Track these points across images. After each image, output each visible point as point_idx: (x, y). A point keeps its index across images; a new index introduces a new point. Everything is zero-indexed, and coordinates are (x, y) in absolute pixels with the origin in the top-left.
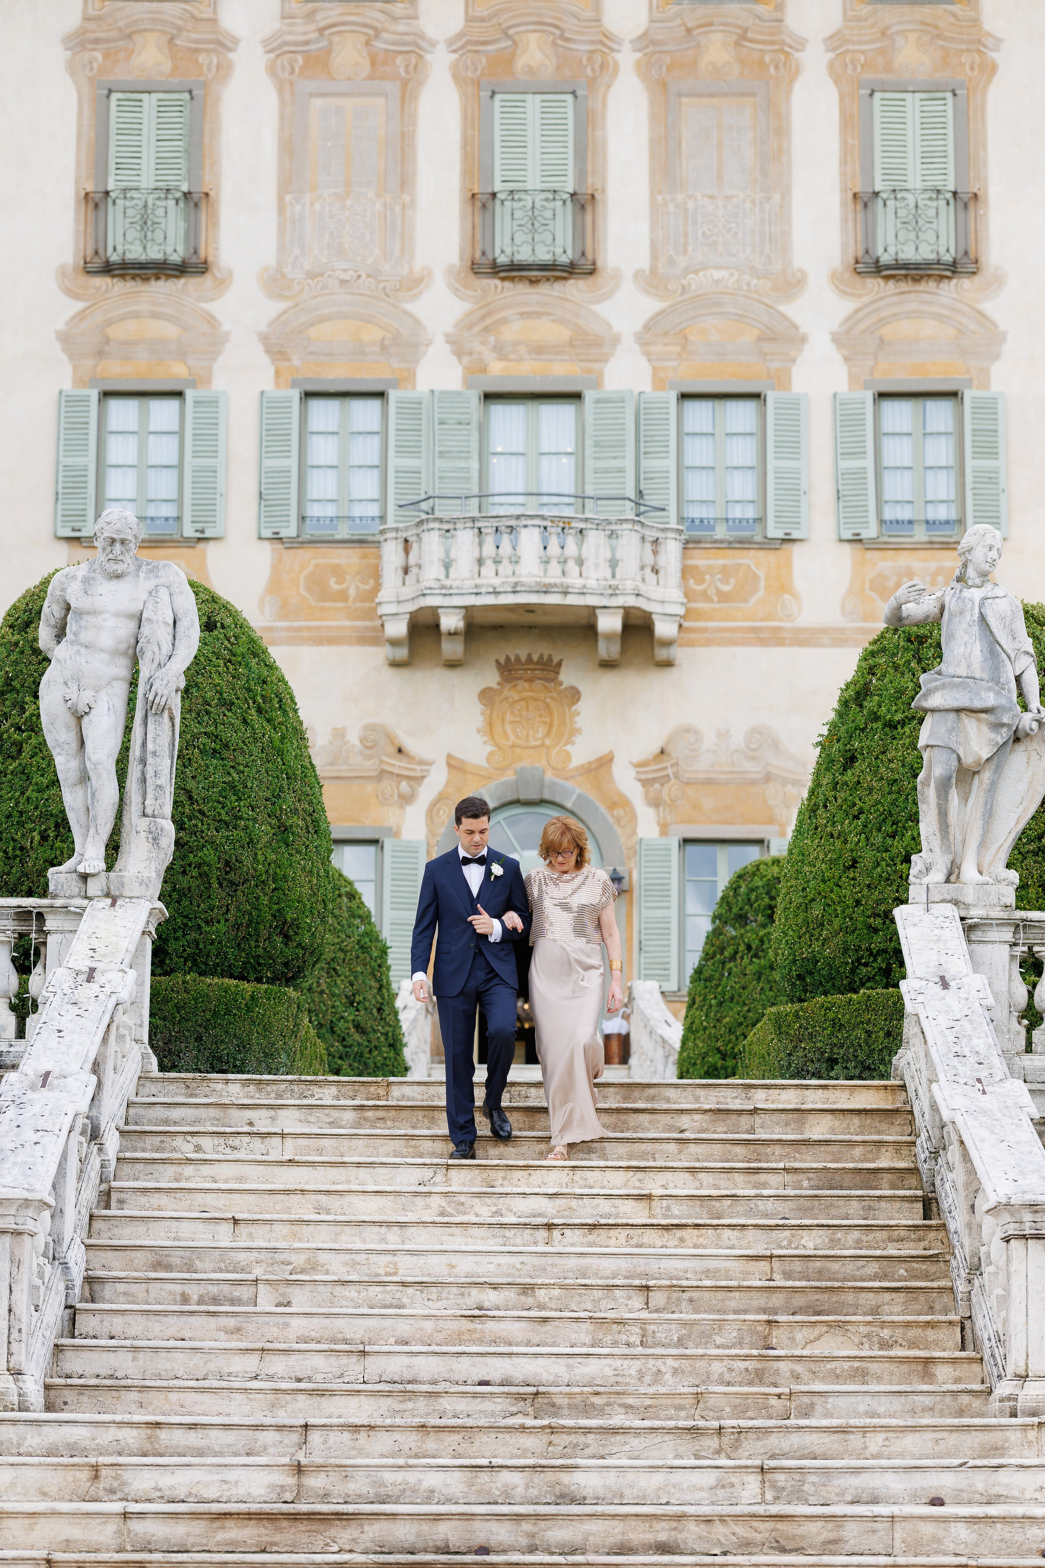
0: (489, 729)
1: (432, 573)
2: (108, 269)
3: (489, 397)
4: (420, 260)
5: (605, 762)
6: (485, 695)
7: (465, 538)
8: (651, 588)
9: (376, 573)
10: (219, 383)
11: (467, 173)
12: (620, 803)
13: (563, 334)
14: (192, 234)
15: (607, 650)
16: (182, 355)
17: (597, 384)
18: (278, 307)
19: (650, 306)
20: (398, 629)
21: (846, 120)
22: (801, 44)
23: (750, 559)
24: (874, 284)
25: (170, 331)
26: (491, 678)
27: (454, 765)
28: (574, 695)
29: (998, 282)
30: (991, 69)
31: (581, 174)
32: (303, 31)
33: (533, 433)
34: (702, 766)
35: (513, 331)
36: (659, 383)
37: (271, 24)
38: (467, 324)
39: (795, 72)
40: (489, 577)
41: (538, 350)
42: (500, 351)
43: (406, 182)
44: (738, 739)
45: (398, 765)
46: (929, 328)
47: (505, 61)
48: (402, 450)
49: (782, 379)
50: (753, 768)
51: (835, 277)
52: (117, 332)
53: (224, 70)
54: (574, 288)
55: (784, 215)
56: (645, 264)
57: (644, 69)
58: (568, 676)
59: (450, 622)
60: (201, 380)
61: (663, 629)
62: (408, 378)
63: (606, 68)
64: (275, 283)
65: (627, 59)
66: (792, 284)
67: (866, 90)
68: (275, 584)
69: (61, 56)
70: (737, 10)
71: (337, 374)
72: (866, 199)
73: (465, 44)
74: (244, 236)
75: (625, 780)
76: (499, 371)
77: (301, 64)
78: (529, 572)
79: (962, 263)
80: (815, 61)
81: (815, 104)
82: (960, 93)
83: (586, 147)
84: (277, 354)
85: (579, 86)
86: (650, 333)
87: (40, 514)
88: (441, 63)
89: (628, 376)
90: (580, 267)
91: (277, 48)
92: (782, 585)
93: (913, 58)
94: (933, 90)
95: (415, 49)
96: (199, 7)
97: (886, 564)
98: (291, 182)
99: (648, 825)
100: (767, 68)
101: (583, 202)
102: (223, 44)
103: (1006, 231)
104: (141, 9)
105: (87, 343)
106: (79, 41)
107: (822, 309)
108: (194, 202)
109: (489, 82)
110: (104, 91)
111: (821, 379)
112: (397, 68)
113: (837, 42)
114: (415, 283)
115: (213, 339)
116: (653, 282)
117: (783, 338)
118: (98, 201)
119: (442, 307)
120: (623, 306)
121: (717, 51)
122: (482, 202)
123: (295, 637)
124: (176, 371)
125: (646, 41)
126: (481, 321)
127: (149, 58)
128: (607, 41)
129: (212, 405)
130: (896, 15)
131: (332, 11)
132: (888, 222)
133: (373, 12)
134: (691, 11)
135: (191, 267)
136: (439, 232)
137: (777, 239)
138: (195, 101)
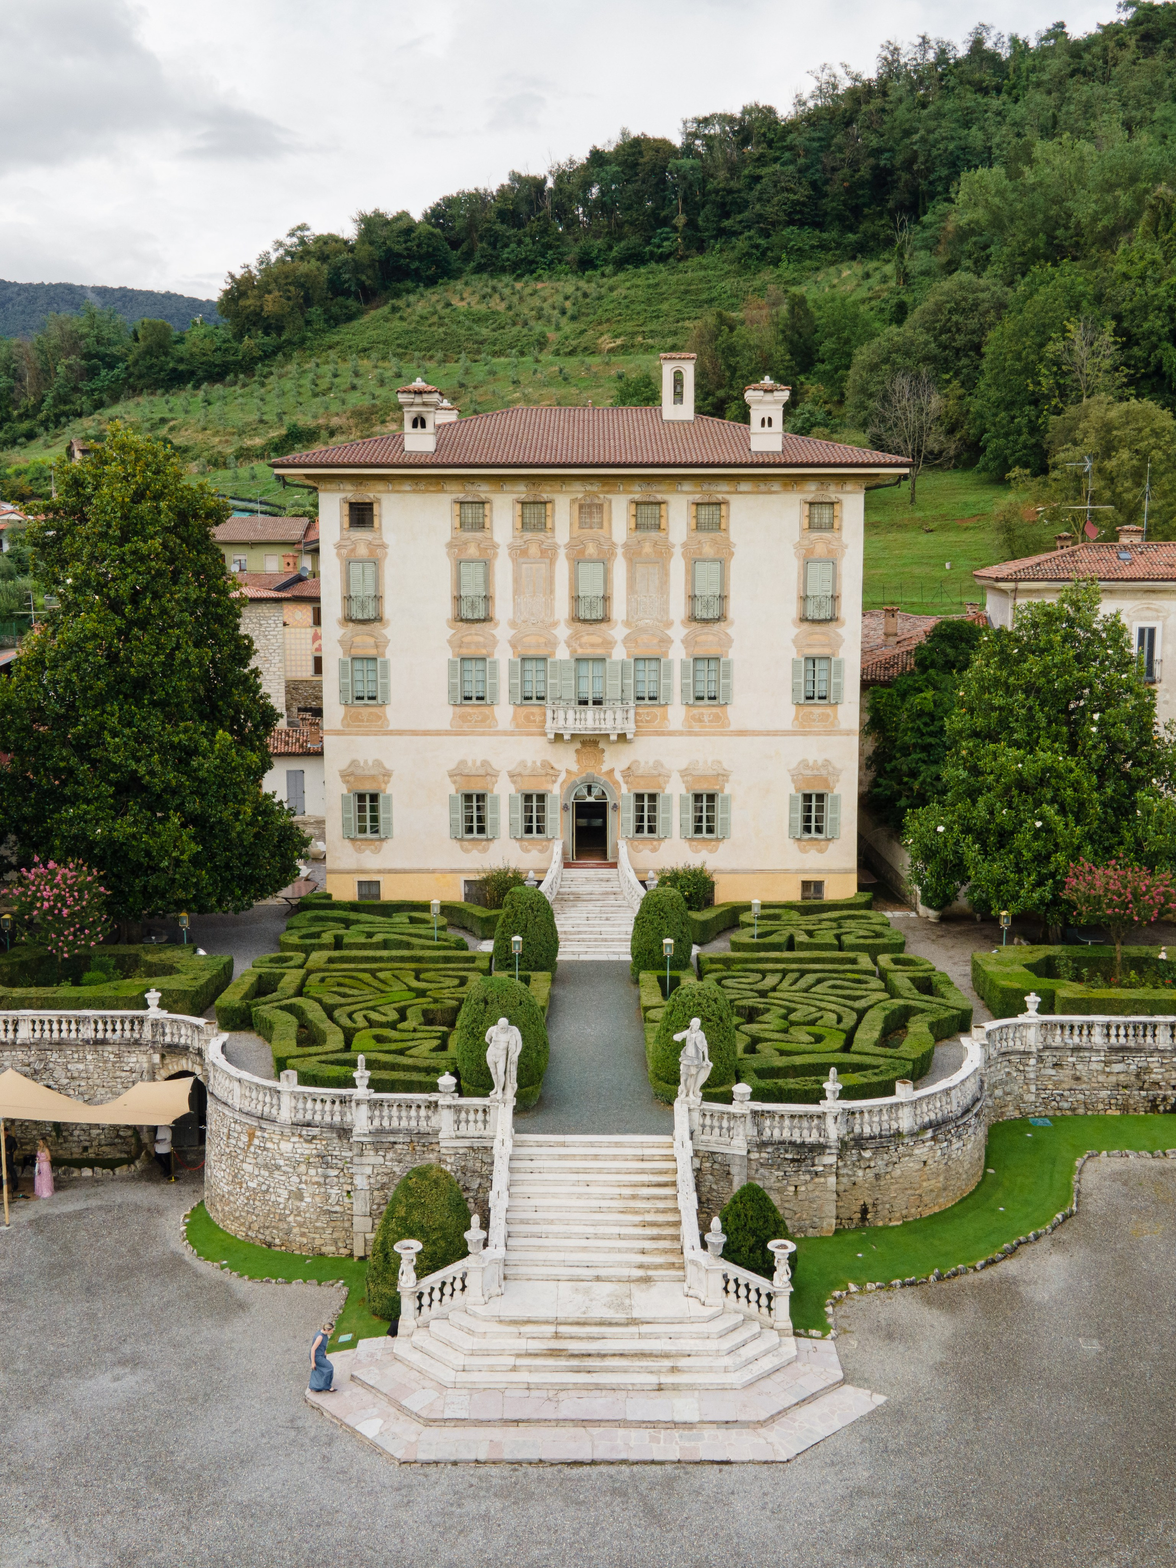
0: (578, 761)
1: (561, 722)
2: (462, 620)
3: (578, 660)
4: (556, 617)
5: (612, 771)
6: (577, 751)
8: (626, 726)
9: (545, 714)
10: (496, 656)
11: (571, 589)
12: (617, 783)
13: (600, 640)
14: (487, 609)
15: (613, 741)
16: (485, 647)
17: (610, 656)
18: (513, 632)
19: (626, 631)
20: (552, 736)
21: (687, 571)
22: (673, 546)
23: (655, 711)
24: (694, 624)
25: (481, 639)
26: (578, 746)
27: (568, 771)
28: (603, 751)
29: (732, 623)
30: (732, 554)
31: (605, 589)
32: (519, 542)
34: (640, 772)
35: (585, 639)
36: (629, 656)
37: (510, 540)
38: (571, 637)
39: (670, 555)
40: (578, 725)
41: (592, 645)
42: (581, 645)
43: (552, 591)
44: (651, 763)
45: (551, 772)
46: (711, 638)
47: (582, 552)
48: (552, 677)
49: (666, 654)
50: (655, 772)
51: (682, 622)
52: (466, 640)
53: (495, 555)
54: (603, 626)
55: (667, 602)
56: (624, 618)
57: (625, 555)
58: (601, 745)
59: (567, 737)
60: (490, 655)
61: (629, 736)
62: (553, 654)
63: (613, 554)
64: (513, 624)
65: (620, 551)
66: (669, 624)
67: (693, 561)
68: (515, 718)
69: (445, 550)
70: (654, 534)
71: (531, 652)
72: (693, 598)
73: (570, 546)
74: (503, 609)
75: (618, 776)
76: (580, 652)
77: (519, 553)
78: (590, 723)
79: (721, 618)
80: (678, 551)
81: (677, 567)
82: (723, 562)
83: (607, 581)
84: (514, 646)
85: (605, 561)
86: (626, 640)
87: (444, 697)
88: (562, 553)
89: (619, 654)
90: (605, 619)
91: (512, 548)
92: (665, 718)
93: (708, 550)
94: (714, 560)
95: (554, 548)
96: (487, 534)
97: (695, 711)
98: (517, 592)
99: (624, 789)
100: (663, 554)
101: (606, 599)
102: (495, 546)
103: (734, 608)
104: (469, 535)
105: (456, 643)
106: (450, 545)
107: (678, 632)
108: (488, 598)
109: (577, 559)
110: (459, 563)
111: (677, 654)
112: (549, 554)
113: (685, 545)
114: (555, 624)
115: (494, 642)
116: (627, 623)
117: (666, 641)
118: (458, 599)
119: (563, 632)
120: (618, 632)
121: (647, 549)
122: (576, 599)
123: (521, 734)
124: (483, 652)
125: (626, 545)
126: (575, 637)
127: (472, 551)
128: (613, 545)
129: (494, 663)
130: (703, 536)
131: (529, 535)
132: (699, 606)
133: (541, 536)
134: (640, 535)
135: (487, 619)
136: (562, 608)
137: (665, 610)
138: (487, 565)
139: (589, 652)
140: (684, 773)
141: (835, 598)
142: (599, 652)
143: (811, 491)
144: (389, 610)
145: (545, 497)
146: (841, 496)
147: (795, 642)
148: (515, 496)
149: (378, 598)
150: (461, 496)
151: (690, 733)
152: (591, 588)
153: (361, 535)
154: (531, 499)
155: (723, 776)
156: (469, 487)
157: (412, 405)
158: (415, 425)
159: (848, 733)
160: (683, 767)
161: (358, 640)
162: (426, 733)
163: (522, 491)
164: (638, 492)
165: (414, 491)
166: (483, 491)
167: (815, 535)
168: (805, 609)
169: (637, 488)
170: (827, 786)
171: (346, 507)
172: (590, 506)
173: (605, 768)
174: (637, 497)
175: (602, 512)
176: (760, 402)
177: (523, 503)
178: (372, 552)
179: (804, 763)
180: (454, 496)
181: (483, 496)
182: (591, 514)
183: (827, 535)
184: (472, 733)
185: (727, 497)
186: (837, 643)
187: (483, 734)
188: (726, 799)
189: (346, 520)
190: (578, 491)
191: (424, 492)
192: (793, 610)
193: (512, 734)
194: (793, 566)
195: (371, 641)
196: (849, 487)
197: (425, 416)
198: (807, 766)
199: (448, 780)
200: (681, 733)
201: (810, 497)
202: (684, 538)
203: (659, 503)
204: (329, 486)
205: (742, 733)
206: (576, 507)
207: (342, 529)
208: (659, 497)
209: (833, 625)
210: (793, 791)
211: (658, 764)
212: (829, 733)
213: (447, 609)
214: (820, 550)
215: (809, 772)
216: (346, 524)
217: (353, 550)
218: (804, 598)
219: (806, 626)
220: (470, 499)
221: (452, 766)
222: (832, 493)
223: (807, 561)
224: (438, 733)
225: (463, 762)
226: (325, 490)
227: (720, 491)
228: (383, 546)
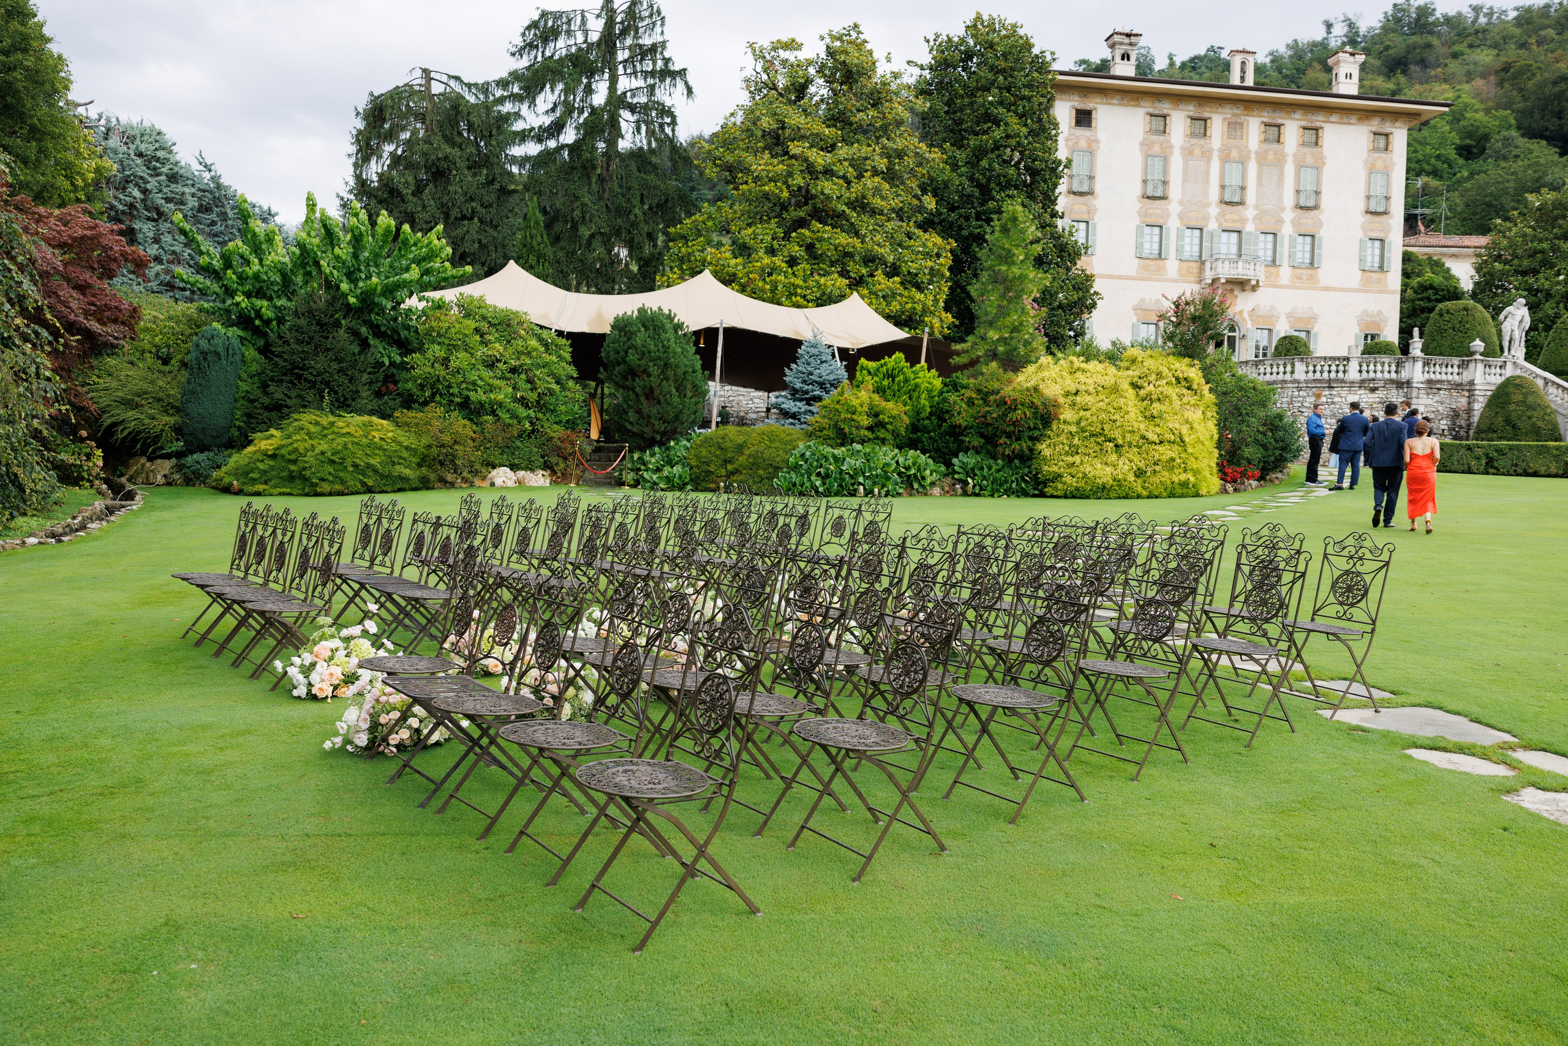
1: (1220, 270)
2: (1147, 197)
3: (1222, 231)
4: (1210, 199)
5: (1242, 311)
7: (1227, 263)
10: (1169, 224)
11: (1220, 180)
12: (1244, 320)
13: (1238, 218)
14: (1164, 191)
15: (1248, 287)
16: (1162, 217)
17: (1244, 229)
18: (1181, 208)
19: (1256, 212)
20: (1209, 281)
21: (1295, 173)
22: (1288, 155)
23: (1273, 269)
24: (1299, 210)
25: (1159, 212)
28: (1236, 296)
29: (1323, 211)
30: (1324, 164)
31: (1243, 182)
32: (1188, 145)
33: (1229, 239)
35: (1228, 216)
36: (1256, 230)
37: (1182, 143)
38: (1219, 214)
39: (1285, 162)
41: (1233, 221)
42: (1225, 221)
43: (1208, 181)
44: (1268, 306)
46: (1309, 221)
47: (1228, 155)
48: (1206, 242)
49: (1280, 230)
51: (1291, 208)
52: (1150, 211)
53: (1172, 153)
54: (1240, 207)
55: (1282, 194)
56: (1254, 202)
57: (1256, 159)
58: (1236, 292)
60: (1166, 223)
62: (1207, 226)
63: (1249, 158)
64: (1181, 202)
65: (1253, 156)
66: (1283, 209)
67: (1300, 166)
68: (1179, 270)
69: (1137, 147)
70: (1275, 146)
71: (1193, 224)
72: (1298, 192)
73: (1221, 150)
74: (1175, 191)
75: (1246, 315)
76: (1226, 226)
77: (1188, 153)
78: (1240, 271)
79: (1316, 207)
80: (1290, 159)
81: (1290, 169)
82: (1318, 168)
83: (1244, 176)
84: (1181, 218)
85: (1243, 162)
86: (1255, 219)
87: (1132, 251)
88: (1216, 154)
89: (1249, 227)
90: (1241, 203)
91: (1183, 149)
92: (1278, 275)
93: (1309, 160)
94: (1312, 167)
95: (1211, 151)
96: (1166, 137)
97: (1298, 271)
98: (1185, 180)
99: (1249, 325)
100: (1280, 161)
101: (1243, 188)
102: (1172, 147)
103: (1325, 200)
104: (1155, 138)
105: (1143, 214)
106: (1142, 144)
107: (1289, 215)
108: (1165, 183)
109: (1225, 159)
110: (1147, 156)
111: (1287, 231)
112: (1206, 155)
113: (1294, 155)
114: (1209, 204)
115: (1168, 215)
116: (1256, 207)
117: (1280, 221)
118: (1145, 182)
119: (1214, 210)
120: (1250, 212)
121: (1271, 156)
122: (1223, 187)
123: (1183, 281)
124: (1160, 222)
125: (1257, 153)
126: (1222, 214)
127: (1156, 149)
128: (1249, 152)
129: (1168, 229)
130: (1306, 150)
131: (1194, 141)
132: (1302, 197)
133: (1202, 141)
134: (1267, 146)
135: (1164, 198)
136: (1214, 194)
137: (1281, 200)
138: (1165, 160)
139: (1231, 226)
140: (1289, 316)
141: (1387, 198)
142: (1237, 227)
143: (1375, 124)
144: (1098, 187)
145: (1206, 115)
146: (1393, 130)
147: (1362, 227)
148: (1187, 113)
149: (1091, 178)
150: (1151, 110)
151: (1294, 287)
152: (1234, 180)
153: (1082, 132)
154: (1197, 115)
155: (1314, 319)
156: (1157, 105)
157: (1122, 44)
158: (1123, 59)
159: (1393, 292)
160: (1288, 311)
161: (1076, 207)
162: (1120, 277)
163: (1191, 109)
164: (1267, 116)
165: (1120, 105)
166: (1165, 107)
167: (1377, 155)
168: (1368, 205)
169: (1266, 114)
170: (1379, 329)
171: (1074, 112)
172: (1235, 123)
173: (1237, 309)
174: (1265, 120)
175: (1242, 128)
176: (1345, 61)
177: (1192, 119)
178: (1089, 145)
179: (1365, 312)
180: (1147, 110)
181: (1165, 112)
182: (1235, 129)
183: (1384, 155)
184: (1150, 279)
185: (1323, 125)
186: (1388, 229)
187: (1157, 280)
188: (1316, 335)
189: (1073, 121)
190: (1228, 111)
191: (1126, 106)
192: (1361, 206)
193: (1177, 281)
194: (1362, 175)
195: (1085, 208)
196: (1398, 124)
197: (1130, 52)
198: (1367, 314)
199: (1132, 312)
200: (1288, 287)
201: (1374, 129)
202: (1294, 151)
203: (1279, 126)
204: (1063, 96)
205: (1327, 289)
206: (1226, 123)
207: (1070, 127)
208: (1280, 121)
209: (1385, 217)
210: (1358, 331)
211: (1272, 308)
212: (1381, 292)
213: (1138, 190)
214: (1379, 165)
215: (1368, 319)
216: (1073, 123)
217: (1076, 143)
218: (1368, 197)
219: (1369, 216)
220: (1156, 112)
221: (1135, 302)
222: (1387, 128)
223: (1371, 171)
224: (1127, 278)
225: (1143, 300)
226: (1060, 99)
227: (1318, 120)
228: (1097, 141)
